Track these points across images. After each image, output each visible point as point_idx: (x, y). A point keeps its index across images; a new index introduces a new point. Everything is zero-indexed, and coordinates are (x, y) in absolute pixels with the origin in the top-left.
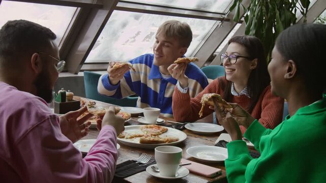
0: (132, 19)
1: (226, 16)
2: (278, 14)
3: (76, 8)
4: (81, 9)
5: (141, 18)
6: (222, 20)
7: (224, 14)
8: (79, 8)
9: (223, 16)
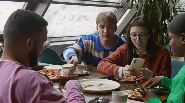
0: (61, 8)
1: (120, 5)
2: (157, 3)
3: (25, 3)
4: (28, 4)
5: (66, 8)
6: (118, 7)
7: (119, 3)
8: (27, 3)
9: (119, 4)
